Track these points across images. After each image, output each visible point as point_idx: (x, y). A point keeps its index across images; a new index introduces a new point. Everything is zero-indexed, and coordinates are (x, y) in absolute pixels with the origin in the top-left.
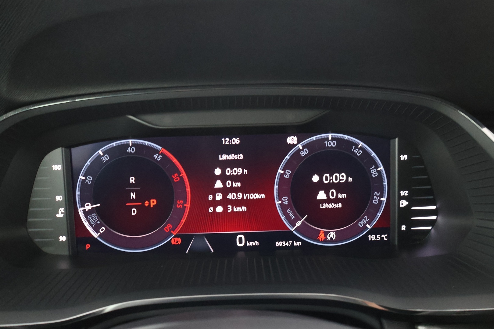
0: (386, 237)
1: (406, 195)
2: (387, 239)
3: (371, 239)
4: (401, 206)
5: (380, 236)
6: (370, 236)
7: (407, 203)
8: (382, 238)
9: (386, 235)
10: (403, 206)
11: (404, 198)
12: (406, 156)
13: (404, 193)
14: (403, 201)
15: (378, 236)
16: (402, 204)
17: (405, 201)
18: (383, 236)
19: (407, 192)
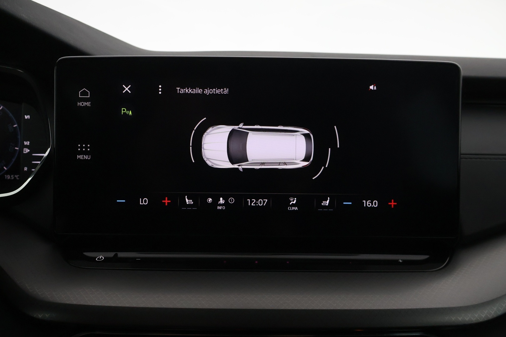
0: (18, 177)
1: (28, 144)
2: (18, 179)
3: (7, 178)
4: (24, 152)
5: (14, 176)
6: (6, 176)
7: (29, 151)
8: (15, 178)
9: (18, 176)
10: (26, 152)
11: (27, 147)
12: (29, 116)
13: (27, 143)
14: (26, 149)
15: (12, 176)
16: (25, 151)
17: (27, 149)
18: (16, 176)
19: (29, 142)
